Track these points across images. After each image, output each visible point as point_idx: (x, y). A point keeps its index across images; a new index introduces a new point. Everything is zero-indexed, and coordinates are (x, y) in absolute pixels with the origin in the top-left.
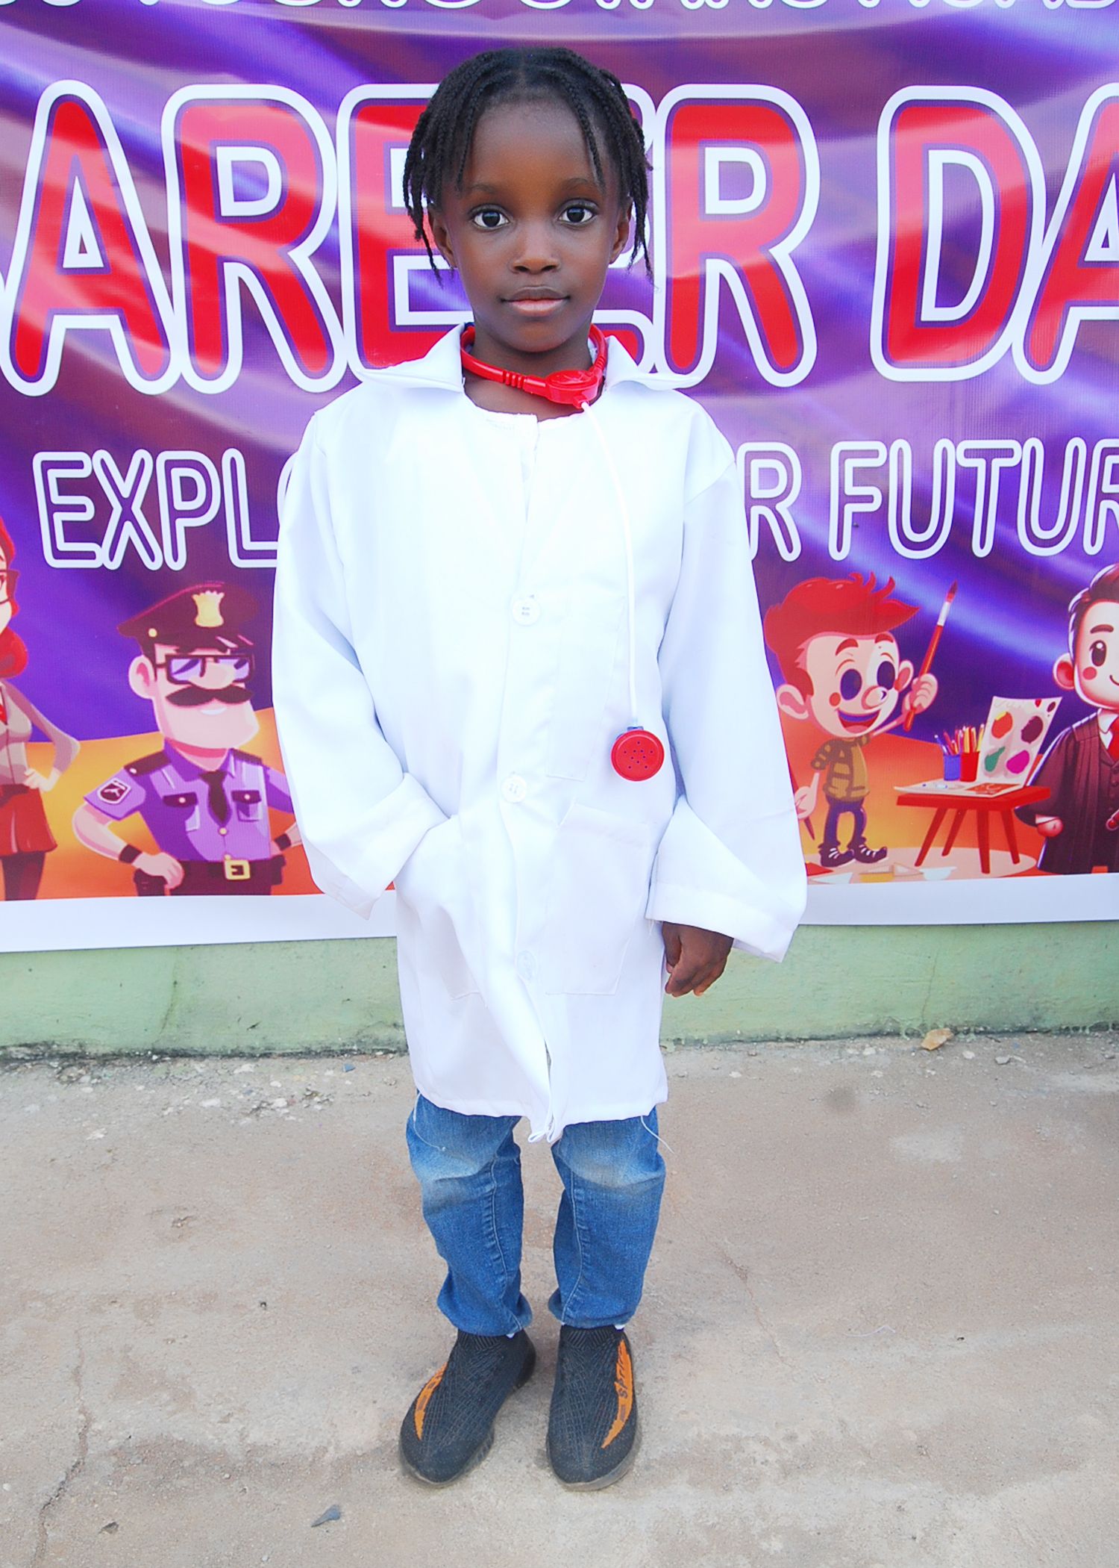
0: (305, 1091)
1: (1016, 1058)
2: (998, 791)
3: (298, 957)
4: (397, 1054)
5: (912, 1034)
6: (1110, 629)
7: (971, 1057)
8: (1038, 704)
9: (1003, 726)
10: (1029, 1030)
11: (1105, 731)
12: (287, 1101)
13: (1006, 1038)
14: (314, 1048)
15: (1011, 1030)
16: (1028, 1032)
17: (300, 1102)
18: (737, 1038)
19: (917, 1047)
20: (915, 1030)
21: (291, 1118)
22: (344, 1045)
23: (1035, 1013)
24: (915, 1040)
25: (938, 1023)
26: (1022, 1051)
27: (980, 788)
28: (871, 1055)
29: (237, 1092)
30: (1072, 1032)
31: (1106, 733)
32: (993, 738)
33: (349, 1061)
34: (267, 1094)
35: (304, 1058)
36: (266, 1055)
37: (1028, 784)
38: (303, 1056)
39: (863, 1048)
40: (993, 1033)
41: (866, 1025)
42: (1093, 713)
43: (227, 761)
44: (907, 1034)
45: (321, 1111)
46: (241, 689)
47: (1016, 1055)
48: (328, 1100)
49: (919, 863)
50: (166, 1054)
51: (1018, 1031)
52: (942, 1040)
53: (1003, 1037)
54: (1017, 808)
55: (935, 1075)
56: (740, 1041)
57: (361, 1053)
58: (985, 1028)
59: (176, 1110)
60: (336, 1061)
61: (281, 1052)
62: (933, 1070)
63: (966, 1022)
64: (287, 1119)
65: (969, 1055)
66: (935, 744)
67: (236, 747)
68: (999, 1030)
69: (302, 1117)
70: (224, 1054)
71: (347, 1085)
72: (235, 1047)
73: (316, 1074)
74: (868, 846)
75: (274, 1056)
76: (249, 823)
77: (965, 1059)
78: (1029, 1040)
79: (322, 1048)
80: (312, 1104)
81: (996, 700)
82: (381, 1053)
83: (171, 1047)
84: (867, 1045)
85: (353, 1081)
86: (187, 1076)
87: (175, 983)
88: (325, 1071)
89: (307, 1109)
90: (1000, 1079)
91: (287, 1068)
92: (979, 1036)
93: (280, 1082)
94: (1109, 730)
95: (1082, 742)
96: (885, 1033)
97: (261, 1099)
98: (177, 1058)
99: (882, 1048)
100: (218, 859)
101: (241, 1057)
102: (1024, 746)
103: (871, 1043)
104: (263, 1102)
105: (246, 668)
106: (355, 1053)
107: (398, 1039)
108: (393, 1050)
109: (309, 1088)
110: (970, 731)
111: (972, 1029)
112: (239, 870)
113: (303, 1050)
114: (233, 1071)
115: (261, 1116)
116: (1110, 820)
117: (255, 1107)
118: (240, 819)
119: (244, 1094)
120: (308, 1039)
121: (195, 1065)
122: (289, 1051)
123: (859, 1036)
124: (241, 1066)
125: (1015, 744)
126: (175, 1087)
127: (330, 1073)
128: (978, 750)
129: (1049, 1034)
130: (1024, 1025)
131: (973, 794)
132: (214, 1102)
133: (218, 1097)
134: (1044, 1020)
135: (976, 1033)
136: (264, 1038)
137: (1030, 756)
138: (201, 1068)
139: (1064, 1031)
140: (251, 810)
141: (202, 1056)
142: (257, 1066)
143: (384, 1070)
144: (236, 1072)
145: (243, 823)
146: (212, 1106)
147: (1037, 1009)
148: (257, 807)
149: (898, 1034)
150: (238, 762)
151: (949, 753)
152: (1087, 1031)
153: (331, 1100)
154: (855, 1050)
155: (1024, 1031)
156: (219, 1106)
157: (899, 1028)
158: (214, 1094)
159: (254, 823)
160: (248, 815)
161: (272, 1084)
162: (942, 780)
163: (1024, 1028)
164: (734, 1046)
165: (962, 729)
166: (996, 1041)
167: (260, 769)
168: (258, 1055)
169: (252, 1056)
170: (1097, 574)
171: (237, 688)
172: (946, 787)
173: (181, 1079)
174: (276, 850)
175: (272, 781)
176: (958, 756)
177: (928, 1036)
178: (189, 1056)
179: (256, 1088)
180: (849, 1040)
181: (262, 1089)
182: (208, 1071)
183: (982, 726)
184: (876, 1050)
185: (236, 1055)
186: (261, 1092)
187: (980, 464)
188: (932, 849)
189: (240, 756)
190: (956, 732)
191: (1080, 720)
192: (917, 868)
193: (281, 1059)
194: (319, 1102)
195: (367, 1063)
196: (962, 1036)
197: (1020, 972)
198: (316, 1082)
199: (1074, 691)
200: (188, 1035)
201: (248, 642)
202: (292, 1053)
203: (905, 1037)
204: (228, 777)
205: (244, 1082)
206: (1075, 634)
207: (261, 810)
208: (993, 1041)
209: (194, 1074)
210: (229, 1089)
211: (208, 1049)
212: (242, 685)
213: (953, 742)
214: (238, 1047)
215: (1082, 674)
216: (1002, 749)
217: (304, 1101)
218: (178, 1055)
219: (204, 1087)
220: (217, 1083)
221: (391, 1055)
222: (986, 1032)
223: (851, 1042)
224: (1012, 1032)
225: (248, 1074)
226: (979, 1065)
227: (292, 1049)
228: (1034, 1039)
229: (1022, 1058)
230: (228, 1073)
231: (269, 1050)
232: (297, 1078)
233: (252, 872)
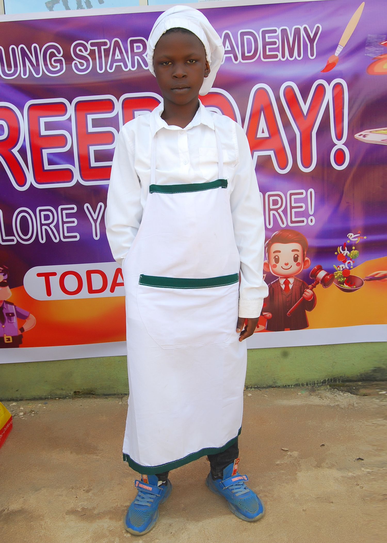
0: (30, 410)
1: (265, 395)
3: (29, 368)
4: (63, 399)
6: (279, 252)
7: (250, 396)
10: (273, 386)
11: (282, 284)
12: (24, 414)
14: (36, 397)
17: (28, 413)
21: (24, 418)
22: (46, 396)
23: (274, 380)
26: (268, 393)
30: (287, 387)
31: (282, 285)
33: (47, 401)
34: (18, 411)
35: (33, 400)
36: (21, 400)
40: (260, 388)
42: (277, 279)
43: (3, 304)
45: (33, 416)
46: (5, 282)
48: (36, 413)
51: (269, 387)
53: (263, 389)
57: (51, 398)
58: (257, 386)
60: (43, 401)
61: (26, 399)
63: (250, 384)
64: (22, 418)
65: (250, 395)
67: (5, 300)
68: (262, 387)
69: (27, 418)
70: (8, 400)
71: (44, 408)
72: (11, 397)
73: (35, 405)
75: (24, 400)
76: (11, 324)
77: (248, 396)
78: (272, 390)
79: (39, 397)
80: (31, 414)
82: (57, 399)
85: (46, 407)
88: (38, 404)
89: (30, 416)
91: (27, 404)
92: (255, 389)
93: (23, 408)
94: (283, 284)
95: (275, 288)
97: (16, 413)
100: (2, 336)
101: (13, 401)
105: (7, 275)
106: (49, 399)
107: (63, 394)
108: (62, 397)
109: (32, 409)
111: (253, 387)
112: (9, 339)
113: (33, 398)
114: (10, 405)
115: (14, 418)
116: (288, 313)
118: (8, 322)
120: (34, 394)
122: (28, 398)
124: (12, 403)
127: (40, 405)
129: (279, 388)
130: (271, 385)
134: (277, 383)
136: (20, 394)
139: (285, 387)
140: (12, 320)
142: (18, 403)
143: (57, 403)
144: (11, 405)
145: (10, 324)
147: (274, 379)
148: (13, 319)
150: (7, 305)
152: (293, 387)
153: (38, 413)
155: (271, 387)
161: (21, 408)
166: (260, 390)
167: (13, 306)
168: (19, 400)
169: (16, 400)
170: (273, 234)
171: (4, 282)
174: (20, 333)
175: (17, 310)
181: (17, 410)
185: (11, 400)
186: (17, 411)
189: (7, 302)
191: (273, 281)
193: (26, 401)
194: (34, 414)
195: (52, 402)
196: (249, 389)
197: (267, 367)
198: (35, 408)
199: (270, 272)
201: (7, 268)
204: (4, 309)
205: (12, 408)
206: (268, 254)
207: (15, 319)
211: (3, 398)
212: (6, 281)
215: (272, 267)
217: (29, 413)
221: (61, 399)
222: (258, 388)
224: (267, 387)
225: (14, 406)
226: (252, 397)
227: (29, 398)
228: (274, 389)
229: (267, 395)
230: (8, 405)
231: (22, 398)
232: (29, 406)
233: (13, 340)
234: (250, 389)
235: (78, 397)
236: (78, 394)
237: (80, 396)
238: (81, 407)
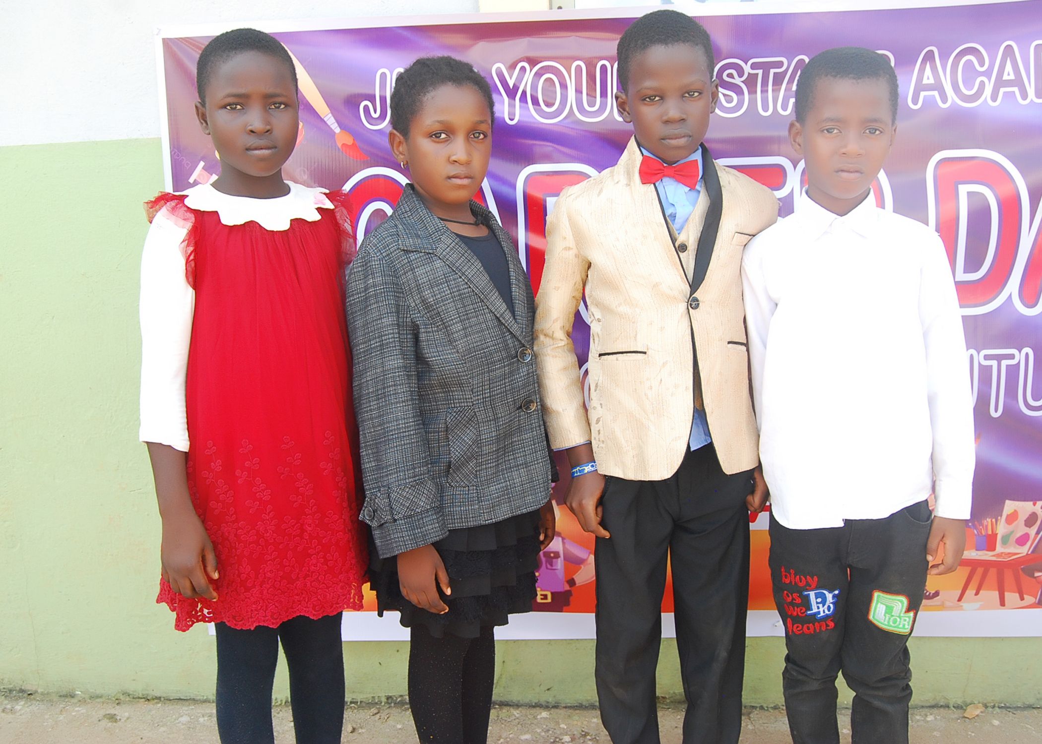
0: (581, 731)
1: (1026, 726)
2: (1010, 557)
5: (958, 707)
8: (1034, 504)
9: (1012, 518)
10: (1034, 707)
12: (571, 738)
13: (1019, 712)
14: (584, 704)
15: (1022, 706)
16: (1034, 708)
17: (579, 739)
18: (845, 706)
19: (961, 715)
20: (959, 704)
23: (1038, 696)
24: (959, 711)
25: (974, 700)
26: (1030, 721)
27: (998, 555)
28: (932, 720)
29: (541, 730)
32: (1006, 525)
34: (558, 732)
35: (578, 709)
36: (556, 707)
37: (1029, 553)
38: (578, 708)
39: (926, 716)
40: (1010, 708)
41: (927, 700)
44: (954, 707)
47: (1027, 724)
48: (595, 738)
49: (960, 600)
50: (496, 704)
51: (1028, 707)
52: (978, 712)
53: (1017, 710)
54: (1022, 567)
55: (974, 736)
56: (847, 708)
58: (1005, 704)
59: (505, 741)
61: (564, 705)
62: (973, 732)
63: (992, 700)
65: (996, 723)
66: (969, 529)
68: (1014, 706)
70: (530, 705)
72: (537, 701)
73: (586, 721)
74: (928, 590)
75: (560, 708)
76: (552, 571)
77: (994, 725)
78: (1034, 713)
79: (589, 704)
80: (586, 740)
81: (1008, 502)
83: (499, 700)
84: (929, 714)
86: (510, 719)
87: (504, 662)
88: (592, 718)
89: (583, 743)
90: (1017, 740)
91: (569, 716)
92: (1001, 710)
93: (566, 725)
96: (939, 706)
97: (555, 736)
98: (503, 707)
99: (938, 716)
101: (541, 707)
102: (1027, 530)
103: (931, 712)
104: (556, 738)
109: (583, 730)
110: (991, 521)
111: (997, 705)
112: (545, 597)
113: (578, 705)
114: (537, 717)
117: (552, 741)
118: (547, 568)
119: (545, 732)
120: (581, 698)
121: (514, 712)
122: (569, 705)
123: (923, 707)
124: (541, 713)
125: (1021, 529)
126: (503, 726)
128: (997, 532)
130: (1031, 703)
131: (994, 559)
132: (527, 736)
133: (529, 733)
135: (999, 707)
136: (554, 696)
137: (1030, 537)
138: (518, 714)
140: (554, 564)
141: (517, 706)
142: (551, 713)
144: (539, 717)
145: (549, 571)
146: (527, 739)
147: (1039, 693)
148: (557, 562)
149: (948, 707)
151: (979, 535)
153: (598, 738)
154: (920, 717)
155: (1031, 707)
156: (530, 739)
157: (949, 703)
158: (527, 731)
159: (556, 571)
160: (552, 565)
161: (561, 726)
162: (974, 550)
163: (1031, 705)
164: (843, 712)
165: (986, 520)
166: (1013, 713)
167: (560, 539)
168: (551, 707)
169: (547, 707)
172: (977, 554)
173: (506, 720)
174: (567, 587)
175: (566, 545)
176: (985, 536)
177: (969, 709)
178: (510, 705)
179: (552, 728)
180: (916, 709)
181: (555, 729)
182: (522, 716)
183: (999, 518)
184: (935, 717)
185: (538, 706)
186: (555, 731)
187: (994, 363)
188: (967, 592)
190: (983, 521)
192: (959, 603)
193: (565, 709)
194: (590, 740)
197: (1028, 669)
198: (587, 726)
200: (509, 693)
202: (571, 706)
203: (953, 709)
205: (544, 724)
207: (559, 563)
208: (1011, 713)
209: (514, 718)
210: (535, 729)
211: (521, 702)
213: (981, 527)
214: (539, 701)
216: (1012, 532)
217: (581, 739)
218: (503, 705)
219: (521, 726)
220: (528, 724)
222: (1006, 708)
223: (918, 711)
224: (1023, 708)
225: (546, 719)
226: (1003, 729)
227: (571, 704)
228: (1038, 713)
229: (1031, 726)
230: (534, 717)
231: (558, 703)
232: (575, 722)
233: (552, 598)
234: (991, 710)
235: (662, 708)
236: (662, 702)
237: (667, 705)
238: (676, 730)
